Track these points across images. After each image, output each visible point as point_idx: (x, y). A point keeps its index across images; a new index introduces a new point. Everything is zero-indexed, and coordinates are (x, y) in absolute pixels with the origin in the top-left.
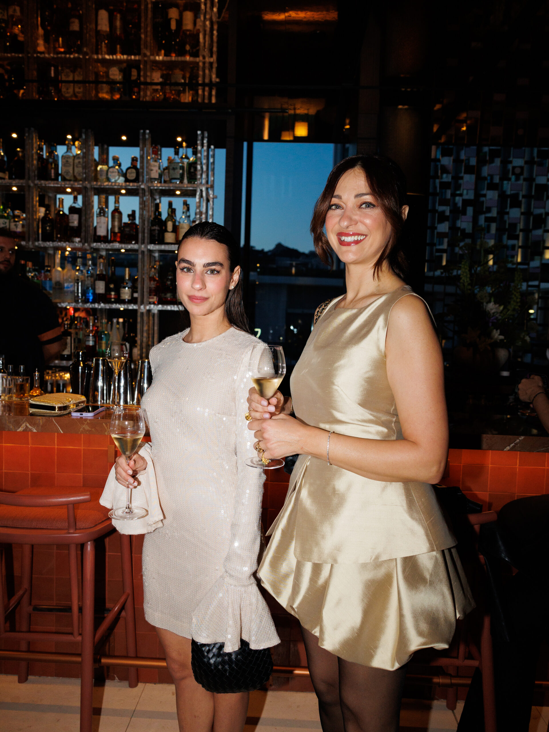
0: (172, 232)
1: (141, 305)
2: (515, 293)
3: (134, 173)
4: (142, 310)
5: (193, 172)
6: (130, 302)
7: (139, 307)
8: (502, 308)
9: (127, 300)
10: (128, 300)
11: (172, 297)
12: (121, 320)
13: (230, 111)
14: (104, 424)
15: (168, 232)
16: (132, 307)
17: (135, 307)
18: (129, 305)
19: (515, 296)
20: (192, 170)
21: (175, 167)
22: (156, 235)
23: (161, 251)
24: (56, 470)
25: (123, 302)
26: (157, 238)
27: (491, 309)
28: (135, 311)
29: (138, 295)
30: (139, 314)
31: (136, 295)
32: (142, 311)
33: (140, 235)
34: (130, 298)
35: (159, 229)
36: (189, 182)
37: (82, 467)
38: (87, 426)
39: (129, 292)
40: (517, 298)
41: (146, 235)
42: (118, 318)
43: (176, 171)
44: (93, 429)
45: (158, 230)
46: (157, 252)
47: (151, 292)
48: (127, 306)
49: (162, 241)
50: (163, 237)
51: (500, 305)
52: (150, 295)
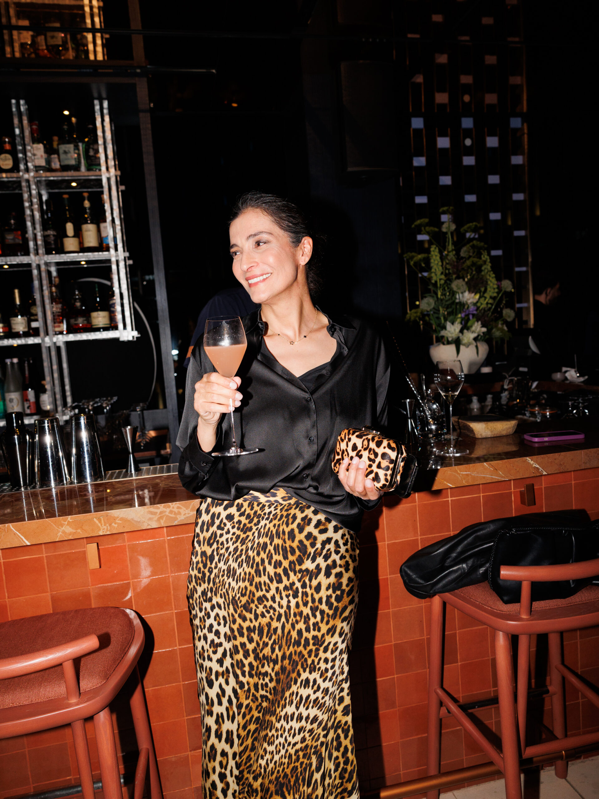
0: (74, 237)
1: (45, 337)
2: (491, 279)
3: (9, 159)
4: (47, 343)
5: (92, 156)
6: (26, 335)
7: (43, 340)
8: (477, 296)
9: (21, 332)
10: (24, 332)
11: (85, 322)
12: (15, 360)
13: (138, 71)
14: (95, 519)
15: (68, 237)
16: (31, 341)
17: (37, 340)
18: (27, 339)
19: (491, 281)
20: (91, 153)
21: (67, 150)
22: (52, 242)
23: (58, 264)
24: (6, 594)
25: (17, 335)
26: (53, 246)
27: (469, 299)
28: (38, 346)
29: (40, 324)
30: (44, 351)
31: (34, 325)
32: (48, 345)
33: (31, 244)
34: (26, 330)
35: (55, 233)
36: (89, 169)
37: (48, 583)
38: (68, 527)
39: (23, 321)
40: (494, 284)
41: (39, 242)
42: (11, 357)
43: (69, 155)
44: (79, 531)
45: (54, 235)
46: (53, 264)
47: (57, 320)
48: (26, 341)
49: (61, 250)
50: (62, 244)
51: (475, 294)
52: (55, 323)
